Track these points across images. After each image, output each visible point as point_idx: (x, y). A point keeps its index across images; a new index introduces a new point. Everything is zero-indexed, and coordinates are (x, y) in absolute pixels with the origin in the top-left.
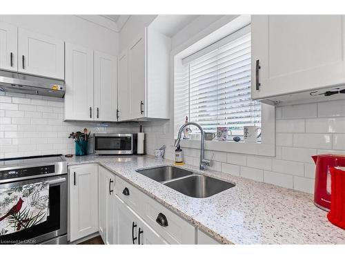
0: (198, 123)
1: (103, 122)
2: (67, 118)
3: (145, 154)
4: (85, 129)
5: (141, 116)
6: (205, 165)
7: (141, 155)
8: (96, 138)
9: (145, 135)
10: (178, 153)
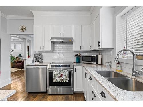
0: (131, 50)
1: (85, 51)
2: (73, 50)
3: (102, 64)
4: (79, 54)
5: (99, 48)
6: (135, 73)
7: (100, 64)
8: (82, 57)
9: (102, 56)
10: (118, 65)
